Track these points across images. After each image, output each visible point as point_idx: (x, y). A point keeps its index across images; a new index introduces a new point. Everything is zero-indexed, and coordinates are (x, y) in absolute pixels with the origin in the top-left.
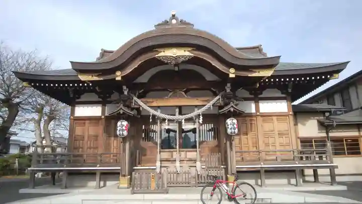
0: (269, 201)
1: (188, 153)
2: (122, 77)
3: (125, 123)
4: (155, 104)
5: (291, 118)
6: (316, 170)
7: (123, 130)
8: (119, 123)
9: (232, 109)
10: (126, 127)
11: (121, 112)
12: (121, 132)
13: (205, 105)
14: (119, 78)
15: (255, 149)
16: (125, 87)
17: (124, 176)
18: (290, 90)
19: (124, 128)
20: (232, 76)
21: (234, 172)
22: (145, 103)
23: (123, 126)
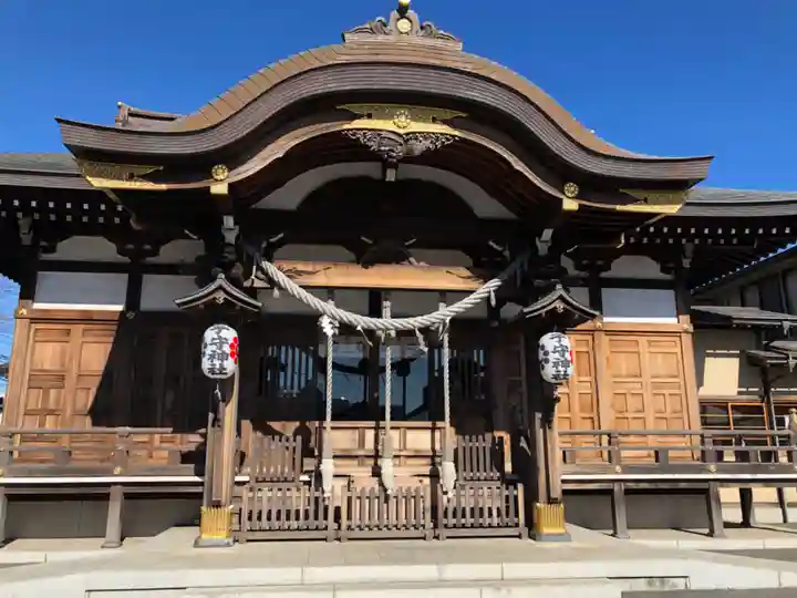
0: (680, 584)
1: (411, 435)
2: (231, 186)
3: (230, 334)
4: (320, 280)
5: (687, 340)
6: (750, 491)
7: (223, 357)
8: (210, 334)
9: (560, 306)
10: (232, 346)
11: (221, 297)
12: (217, 363)
13: (472, 292)
14: (219, 189)
15: (587, 426)
16: (229, 221)
17: (217, 505)
18: (686, 263)
19: (227, 349)
20: (570, 205)
21: (556, 493)
22: (291, 274)
23: (222, 341)
